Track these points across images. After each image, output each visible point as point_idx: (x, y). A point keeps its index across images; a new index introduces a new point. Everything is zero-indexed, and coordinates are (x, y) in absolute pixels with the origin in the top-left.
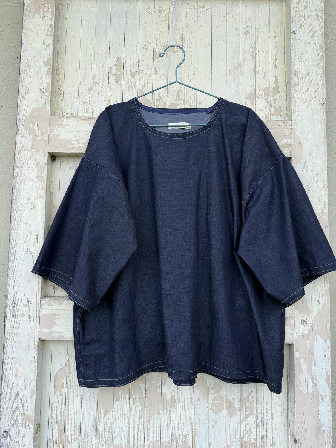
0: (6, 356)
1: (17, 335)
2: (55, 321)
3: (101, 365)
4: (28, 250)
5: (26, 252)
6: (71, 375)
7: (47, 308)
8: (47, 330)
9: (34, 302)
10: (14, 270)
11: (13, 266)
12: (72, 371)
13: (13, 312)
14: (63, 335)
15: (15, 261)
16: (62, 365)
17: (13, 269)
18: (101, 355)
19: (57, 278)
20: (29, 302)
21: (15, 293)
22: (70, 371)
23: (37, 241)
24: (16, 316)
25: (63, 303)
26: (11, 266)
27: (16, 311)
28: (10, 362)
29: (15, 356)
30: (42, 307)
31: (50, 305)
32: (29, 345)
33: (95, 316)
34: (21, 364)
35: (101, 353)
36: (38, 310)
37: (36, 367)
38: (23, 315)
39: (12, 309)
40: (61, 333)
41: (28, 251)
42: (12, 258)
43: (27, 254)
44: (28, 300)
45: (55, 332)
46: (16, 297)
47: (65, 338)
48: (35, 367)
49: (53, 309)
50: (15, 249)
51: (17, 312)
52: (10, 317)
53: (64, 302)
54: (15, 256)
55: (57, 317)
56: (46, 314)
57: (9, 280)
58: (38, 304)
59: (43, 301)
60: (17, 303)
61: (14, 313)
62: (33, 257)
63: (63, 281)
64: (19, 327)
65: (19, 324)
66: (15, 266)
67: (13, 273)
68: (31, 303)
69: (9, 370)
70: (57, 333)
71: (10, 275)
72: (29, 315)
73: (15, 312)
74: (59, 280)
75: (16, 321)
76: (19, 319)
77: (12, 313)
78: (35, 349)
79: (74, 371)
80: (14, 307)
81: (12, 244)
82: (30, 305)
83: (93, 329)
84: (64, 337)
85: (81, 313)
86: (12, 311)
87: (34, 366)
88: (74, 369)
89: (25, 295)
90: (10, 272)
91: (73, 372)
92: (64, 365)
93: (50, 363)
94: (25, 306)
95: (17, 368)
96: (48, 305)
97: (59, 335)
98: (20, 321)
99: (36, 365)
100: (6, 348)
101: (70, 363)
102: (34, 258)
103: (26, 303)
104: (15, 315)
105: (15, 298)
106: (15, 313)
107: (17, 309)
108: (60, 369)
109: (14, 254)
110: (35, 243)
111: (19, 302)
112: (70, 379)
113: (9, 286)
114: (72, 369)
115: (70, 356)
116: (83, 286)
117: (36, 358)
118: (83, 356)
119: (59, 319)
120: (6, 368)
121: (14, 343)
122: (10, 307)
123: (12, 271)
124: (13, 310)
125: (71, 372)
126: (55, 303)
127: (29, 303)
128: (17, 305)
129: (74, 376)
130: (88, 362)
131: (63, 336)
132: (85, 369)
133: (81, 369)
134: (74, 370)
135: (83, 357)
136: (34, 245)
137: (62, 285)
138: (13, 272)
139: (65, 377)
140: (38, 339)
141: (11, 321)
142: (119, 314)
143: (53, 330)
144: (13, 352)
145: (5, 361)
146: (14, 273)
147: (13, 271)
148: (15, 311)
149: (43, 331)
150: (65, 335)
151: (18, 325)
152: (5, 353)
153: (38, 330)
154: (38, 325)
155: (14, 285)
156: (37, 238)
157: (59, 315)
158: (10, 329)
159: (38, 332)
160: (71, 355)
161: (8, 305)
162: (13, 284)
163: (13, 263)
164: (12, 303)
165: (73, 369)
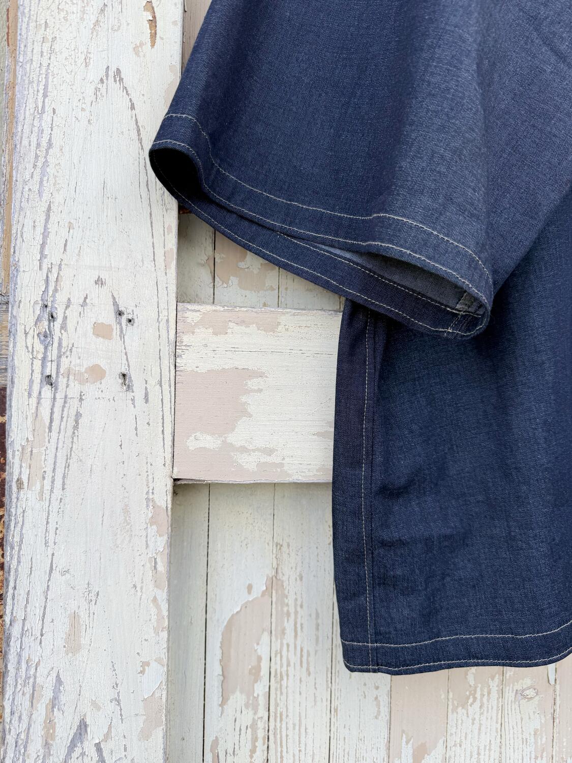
0: (19, 562)
1: (67, 466)
2: (244, 399)
4: (111, 73)
5: (102, 80)
6: (289, 626)
7: (206, 345)
8: (209, 442)
9: (145, 315)
10: (41, 160)
11: (38, 145)
12: (292, 610)
13: (44, 359)
14: (278, 460)
15: (47, 117)
16: (250, 588)
17: (37, 157)
19: (242, 217)
20: (120, 314)
21: (49, 270)
22: (285, 609)
23: (153, 36)
24: (62, 381)
25: (279, 324)
26: (25, 142)
27: (59, 357)
28: (38, 589)
29: (61, 562)
30: (186, 339)
31: (220, 330)
32: (126, 510)
33: (415, 380)
34: (93, 597)
35: (448, 532)
36: (167, 350)
37: (164, 607)
38: (97, 373)
39: (39, 347)
40: (270, 452)
41: (111, 79)
42: (31, 105)
43: (103, 91)
44: (115, 304)
45: (244, 450)
46: (56, 290)
47: (290, 472)
48: (158, 607)
49: (234, 350)
50: (45, 64)
51: (63, 359)
52: (31, 382)
53: (283, 319)
54: (45, 96)
55: (253, 384)
56: (204, 368)
57: (21, 209)
58: (163, 325)
59: (188, 314)
60: (65, 318)
61: (49, 364)
62: (133, 107)
63: (272, 229)
64: (76, 427)
65: (78, 415)
66: (50, 145)
67: (37, 177)
68: (130, 321)
69: (34, 623)
70: (254, 451)
71: (25, 182)
72: (124, 375)
73: (54, 357)
74: (254, 227)
75: (59, 403)
76: (74, 390)
77: (38, 364)
78: (154, 527)
79: (299, 609)
80: (46, 337)
81: (30, 41)
82: (129, 330)
83: (411, 432)
84: (286, 468)
85: (378, 359)
86: (40, 356)
87: (155, 600)
88: (299, 603)
89: (99, 282)
90: (24, 172)
91: (296, 613)
92: (260, 586)
93: (201, 582)
94: (101, 331)
95: (75, 617)
96: (211, 330)
97: (262, 460)
98: (81, 400)
99: (162, 595)
100: (18, 529)
101: (285, 578)
102: (137, 111)
103: (108, 317)
104: (54, 376)
105: (54, 296)
106: (54, 364)
107: (64, 344)
108: (245, 606)
109: (41, 87)
110: (142, 44)
111: (72, 313)
112: (285, 642)
113: (19, 239)
114: (290, 601)
115: (285, 548)
117: (162, 568)
118: (383, 544)
119: (260, 391)
120: (20, 615)
121: (55, 504)
122: (26, 334)
123: (35, 166)
124: (46, 348)
125: (288, 614)
126: (242, 322)
127: (124, 319)
128: (63, 327)
129: (302, 628)
130: (399, 572)
131: (281, 465)
132: (382, 601)
133: (366, 600)
134: (301, 606)
135: (382, 551)
136: (137, 54)
137: (265, 245)
138: (38, 170)
139: (265, 637)
140: (170, 483)
141: (33, 401)
143: (236, 438)
144: (51, 543)
145: (15, 588)
146: (43, 174)
147: (39, 164)
148: (53, 353)
149: (192, 444)
150: (287, 460)
151: (71, 422)
152: (12, 548)
153: (169, 443)
154: (168, 419)
155: (45, 235)
156: (153, 22)
157: (261, 375)
158: (31, 438)
159: (169, 450)
160: (288, 545)
161: (20, 329)
162: (40, 229)
163: (35, 129)
164: (38, 320)
165: (296, 600)
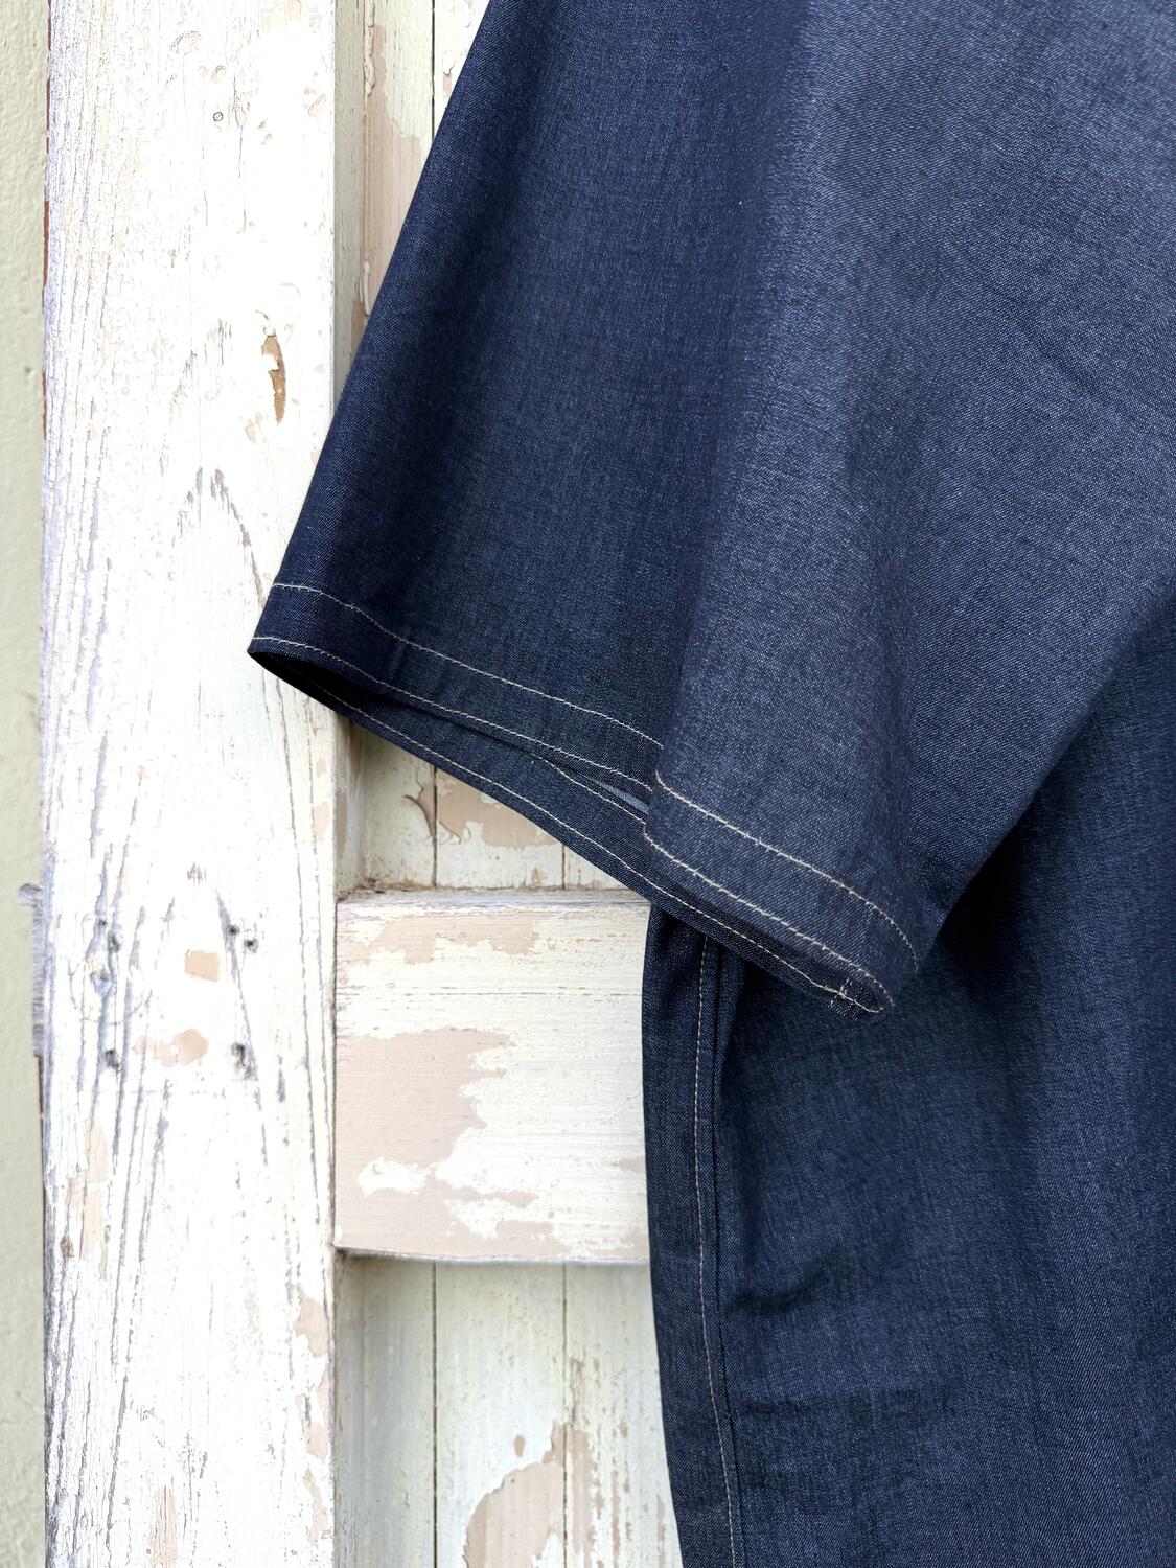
0: (68, 1389)
1: (147, 1218)
2: (469, 1090)
3: (910, 1482)
4: (206, 482)
5: (190, 497)
6: (602, 1526)
7: (392, 985)
8: (403, 1178)
9: (277, 935)
10: (89, 655)
11: (83, 628)
12: (607, 1495)
13: (102, 1020)
14: (541, 1218)
15: (97, 576)
16: (519, 1444)
17: (81, 649)
18: (902, 1395)
19: (463, 727)
20: (233, 931)
21: (107, 859)
22: (593, 1491)
23: (280, 401)
24: (133, 1062)
25: (536, 936)
26: (61, 626)
27: (127, 1016)
28: (102, 1443)
29: (139, 1395)
30: (353, 974)
31: (420, 954)
32: (250, 1304)
33: (829, 1050)
34: (196, 1463)
35: (905, 1383)
36: (317, 998)
37: (326, 1491)
38: (193, 1044)
39: (94, 1000)
40: (523, 1200)
41: (206, 490)
42: (70, 557)
43: (193, 516)
44: (224, 914)
45: (469, 1195)
46: (119, 894)
47: (565, 1242)
48: (314, 1490)
49: (448, 991)
50: (91, 480)
51: (134, 1019)
52: (81, 1062)
53: (544, 927)
54: (93, 536)
55: (486, 1059)
56: (388, 1031)
57: (57, 747)
58: (311, 947)
59: (358, 926)
60: (136, 944)
61: (110, 1030)
62: (246, 541)
63: (519, 747)
64: (159, 1146)
65: (162, 1125)
66: (103, 626)
67: (82, 688)
68: (250, 944)
69: (93, 1503)
70: (490, 1197)
71: (62, 699)
72: (241, 1049)
73: (120, 1017)
74: (488, 746)
75: (130, 1100)
76: (154, 1080)
77: (92, 1028)
78: (303, 1339)
79: (621, 1493)
80: (105, 978)
81: (66, 440)
82: (247, 960)
83: (818, 1167)
84: (556, 1233)
85: (724, 1027)
86: (96, 1015)
87: (308, 1476)
88: (621, 1481)
89: (194, 874)
90: (63, 680)
91: (616, 1500)
92: (539, 1444)
93: (422, 1425)
94: (200, 966)
95: (166, 1496)
96: (401, 955)
97: (508, 1217)
98: (166, 1095)
99: (322, 1469)
100: (65, 1330)
101: (591, 1430)
102: (254, 547)
103: (215, 941)
104: (119, 1051)
105: (115, 904)
106: (120, 1028)
107: (135, 992)
108: (512, 1478)
109: (87, 522)
110: (259, 418)
111: (149, 934)
112: (594, 1557)
113: (56, 804)
114: (604, 1474)
115: (589, 1370)
116: (823, 744)
117: (321, 1415)
118: (751, 1408)
119: (500, 1073)
120: (72, 1488)
121: (127, 1288)
122: (71, 975)
123: (78, 668)
124: (105, 1001)
125: (600, 1502)
126: (462, 937)
127: (239, 940)
128: (133, 961)
129: (628, 1532)
130: (790, 1466)
131: (547, 1228)
132: (759, 1520)
133: (728, 1513)
134: (627, 1488)
135: (750, 1422)
136: (252, 439)
137: (510, 780)
138: (84, 676)
139: (554, 1542)
140: (328, 1256)
141: (86, 1095)
142: (1101, 1035)
143: (455, 1170)
144: (121, 1359)
145: (63, 1436)
146: (92, 681)
147: (86, 664)
148: (116, 1011)
149: (368, 1183)
150: (559, 1218)
151: (151, 1138)
152: (57, 1364)
153: (324, 1180)
154: (323, 1132)
155: (98, 793)
156: (278, 376)
157: (502, 1041)
158: (84, 1165)
159: (325, 1192)
160: (597, 1365)
161: (61, 967)
162: (90, 782)
163: (78, 601)
164: (91, 949)
165: (615, 1473)
